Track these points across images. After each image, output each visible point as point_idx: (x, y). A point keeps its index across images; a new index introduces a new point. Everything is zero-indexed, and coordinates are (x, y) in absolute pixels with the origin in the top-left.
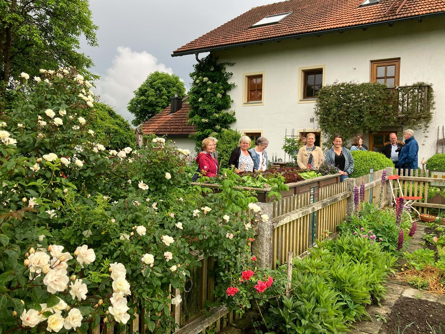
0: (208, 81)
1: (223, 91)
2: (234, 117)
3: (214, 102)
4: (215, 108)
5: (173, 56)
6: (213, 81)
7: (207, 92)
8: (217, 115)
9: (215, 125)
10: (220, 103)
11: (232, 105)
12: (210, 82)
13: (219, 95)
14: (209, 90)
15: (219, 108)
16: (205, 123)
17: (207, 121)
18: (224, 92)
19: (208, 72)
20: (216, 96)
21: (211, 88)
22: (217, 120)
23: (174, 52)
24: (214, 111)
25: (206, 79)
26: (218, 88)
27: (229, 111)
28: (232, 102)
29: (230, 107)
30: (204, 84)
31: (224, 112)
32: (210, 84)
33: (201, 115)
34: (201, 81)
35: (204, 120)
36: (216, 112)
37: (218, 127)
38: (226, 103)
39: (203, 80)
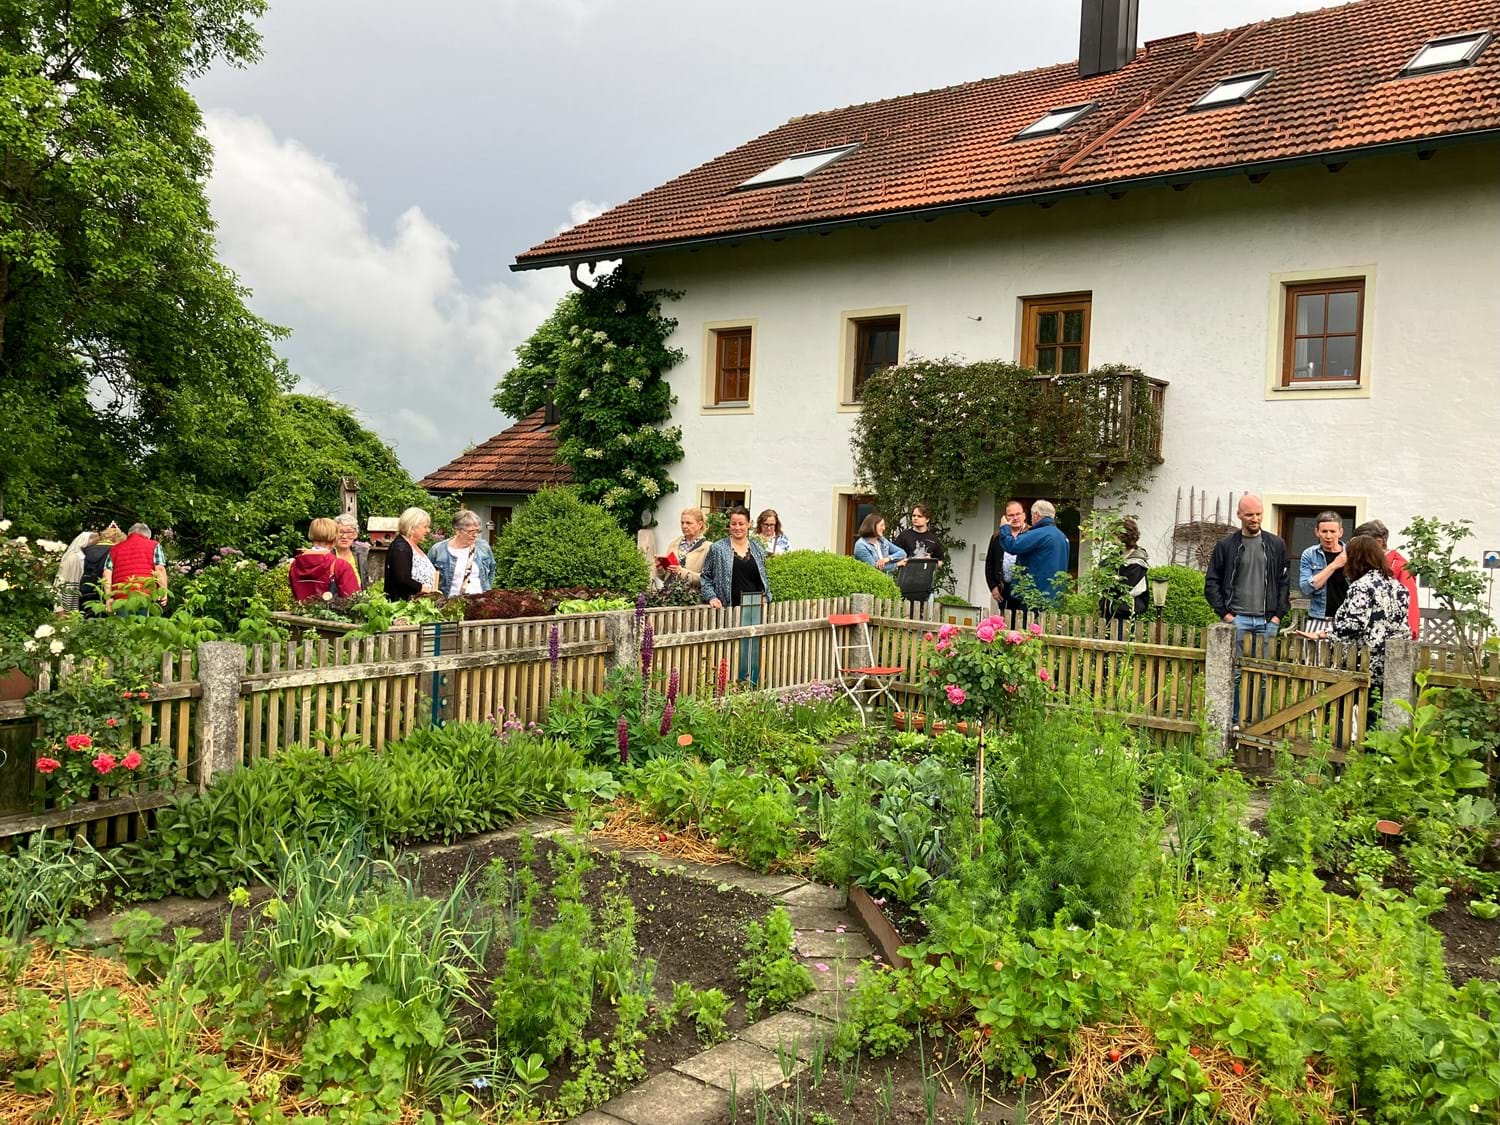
0: (605, 342)
1: (646, 372)
2: (678, 444)
3: (617, 403)
4: (620, 418)
5: (514, 268)
6: (623, 342)
7: (602, 374)
8: (627, 440)
9: (621, 466)
10: (635, 404)
11: (673, 410)
12: (611, 345)
13: (634, 383)
14: (607, 367)
15: (634, 420)
16: (595, 461)
17: (598, 453)
18: (649, 373)
19: (609, 315)
20: (625, 383)
21: (615, 361)
22: (628, 453)
23: (519, 259)
24: (618, 425)
25: (599, 336)
26: (632, 363)
27: (665, 430)
28: (675, 401)
29: (669, 416)
30: (597, 349)
31: (647, 430)
32: (611, 351)
33: (586, 438)
34: (587, 341)
35: (589, 452)
36: (625, 431)
37: (629, 473)
38: (655, 405)
39: (591, 339)
